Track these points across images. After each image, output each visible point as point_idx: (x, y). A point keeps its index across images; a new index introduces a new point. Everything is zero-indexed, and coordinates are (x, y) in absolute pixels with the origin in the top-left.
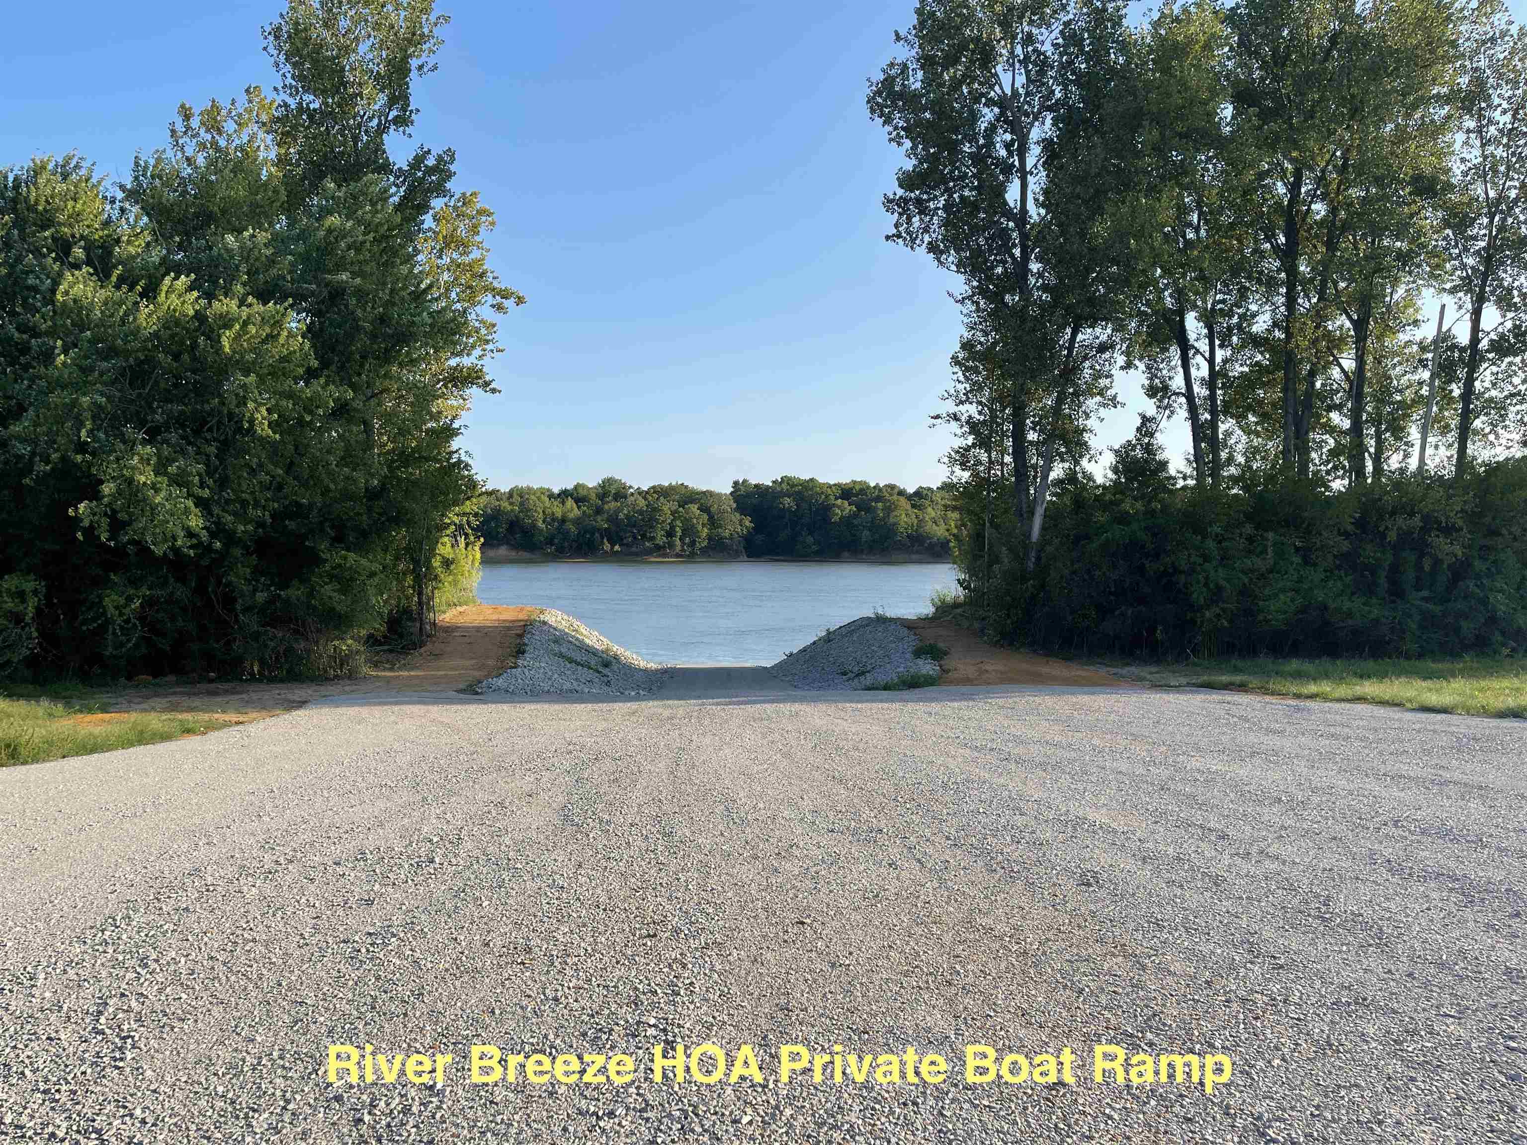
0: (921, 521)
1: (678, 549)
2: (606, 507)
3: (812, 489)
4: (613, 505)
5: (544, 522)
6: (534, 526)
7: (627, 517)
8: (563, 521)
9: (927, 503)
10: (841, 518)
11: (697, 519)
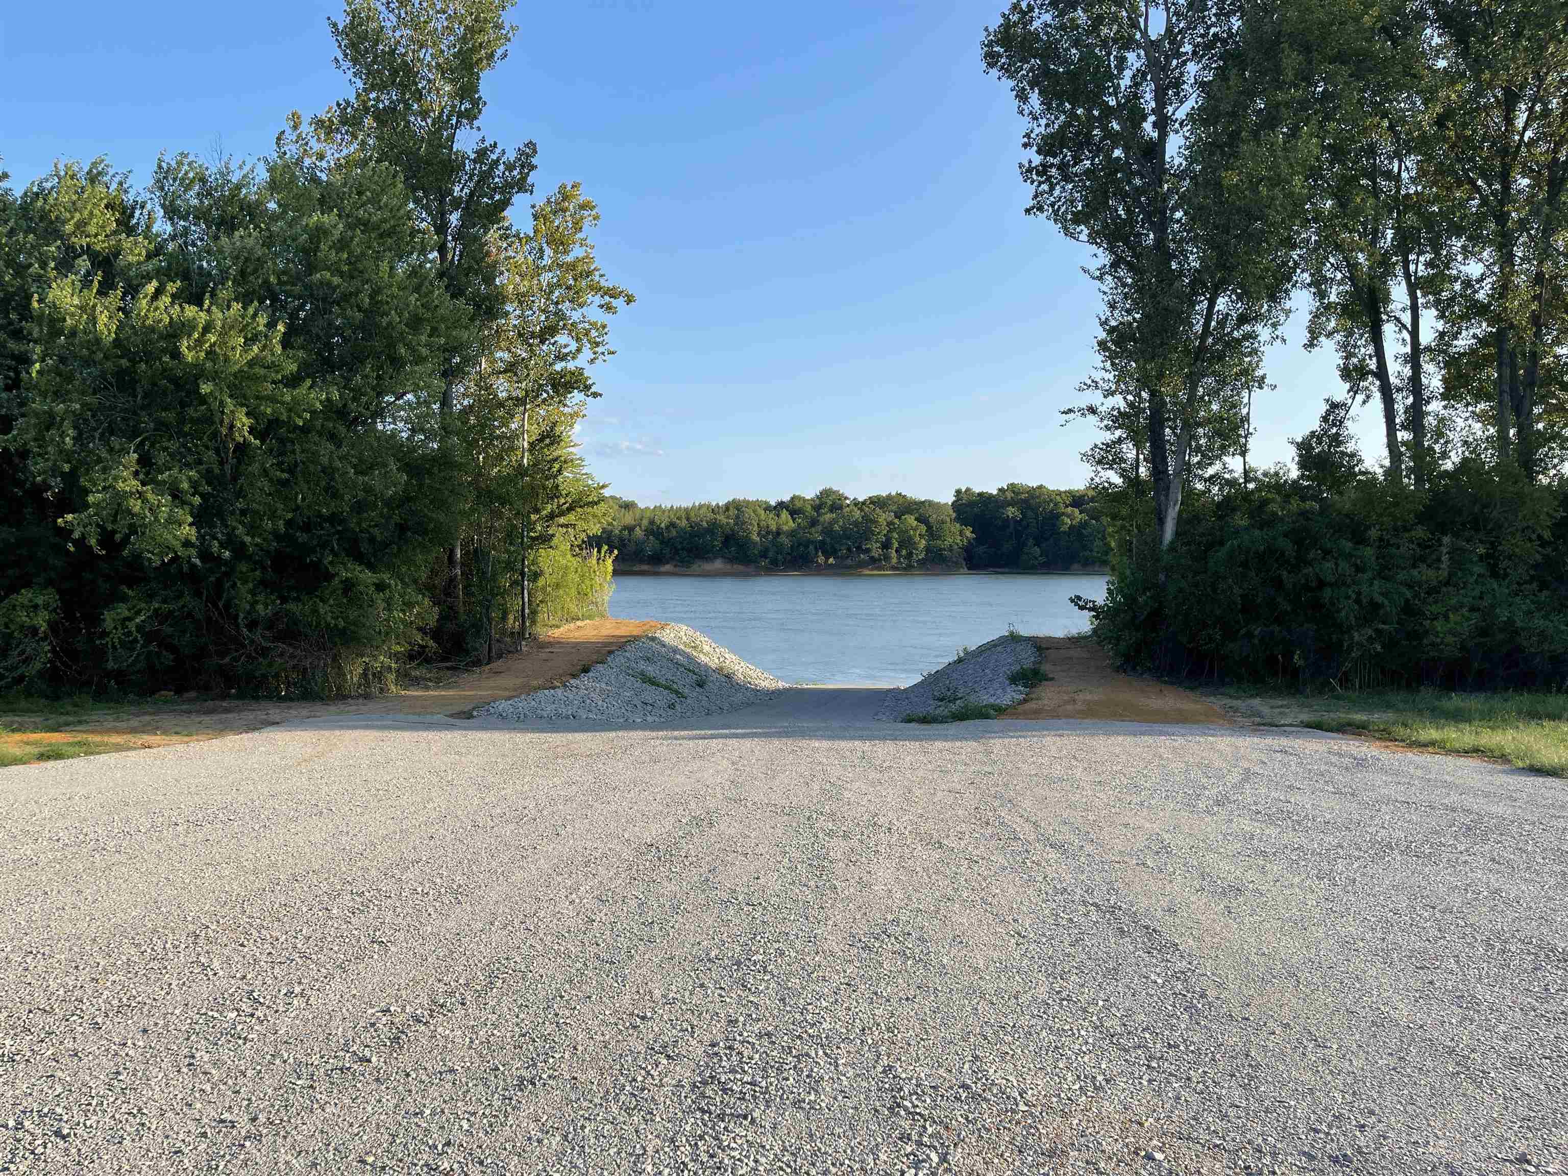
1: (894, 561)
2: (821, 518)
3: (1039, 497)
4: (828, 517)
5: (759, 534)
6: (748, 539)
7: (844, 529)
8: (778, 533)
10: (1072, 527)
11: (915, 530)
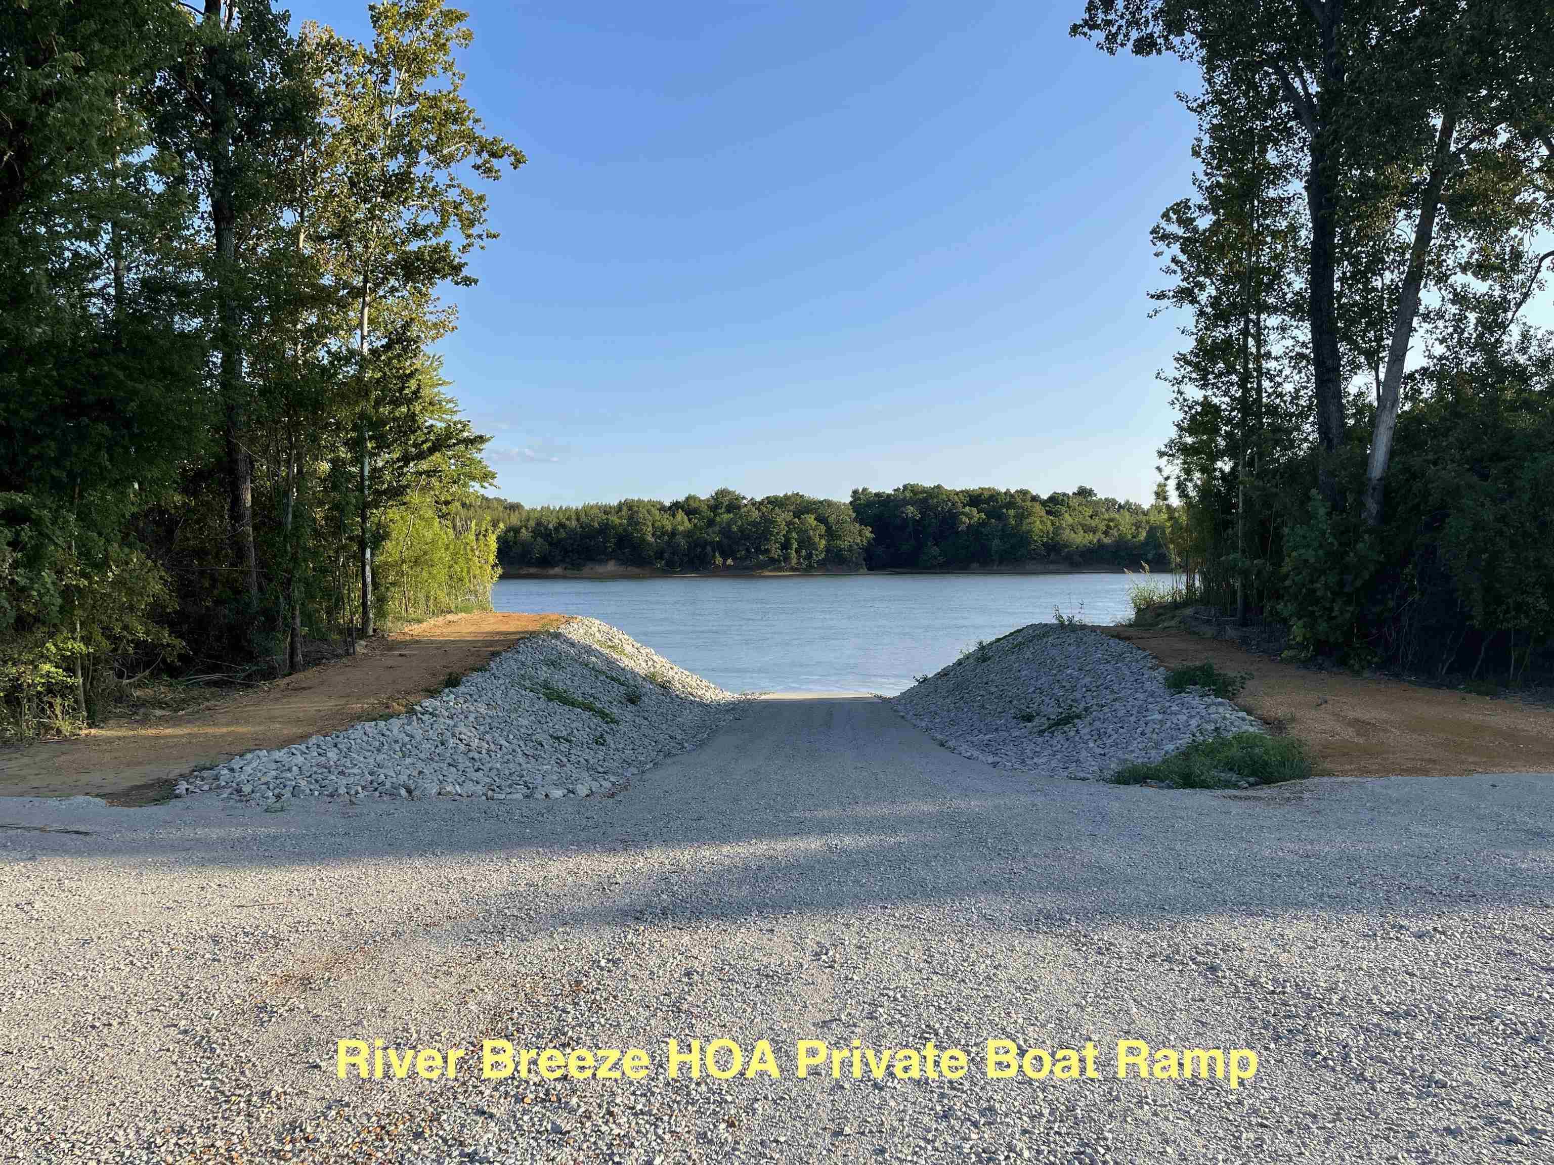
0: (1058, 529)
1: (794, 561)
2: (718, 519)
3: (937, 497)
4: (727, 517)
5: (653, 535)
6: (643, 540)
7: (742, 529)
8: (673, 534)
9: (1064, 509)
10: (970, 526)
11: (814, 530)
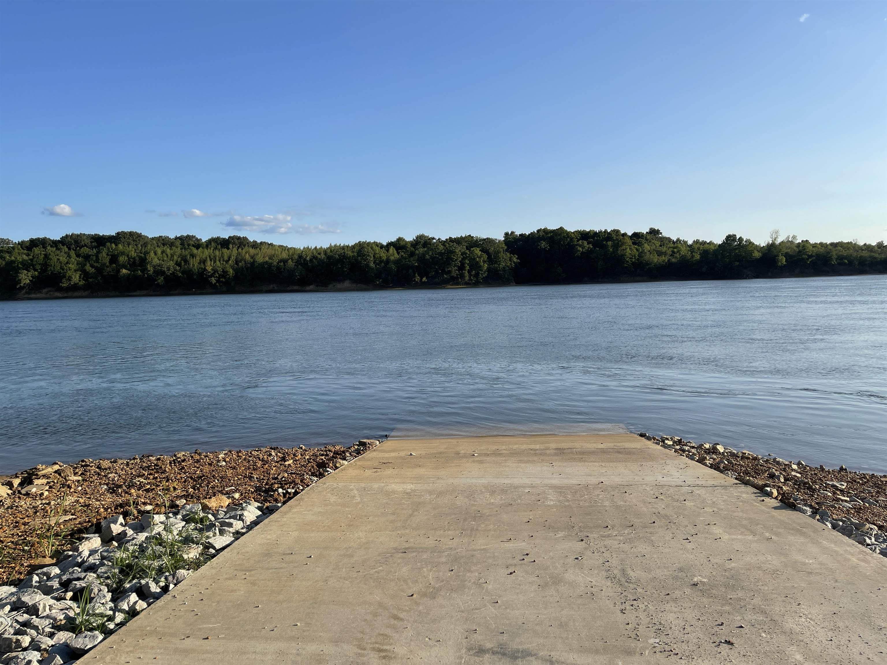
0: (641, 254)
1: (467, 278)
2: (417, 252)
3: (560, 235)
4: (421, 250)
5: (374, 263)
6: (367, 265)
7: (433, 258)
8: (388, 261)
9: (643, 241)
10: (582, 253)
11: (480, 258)
